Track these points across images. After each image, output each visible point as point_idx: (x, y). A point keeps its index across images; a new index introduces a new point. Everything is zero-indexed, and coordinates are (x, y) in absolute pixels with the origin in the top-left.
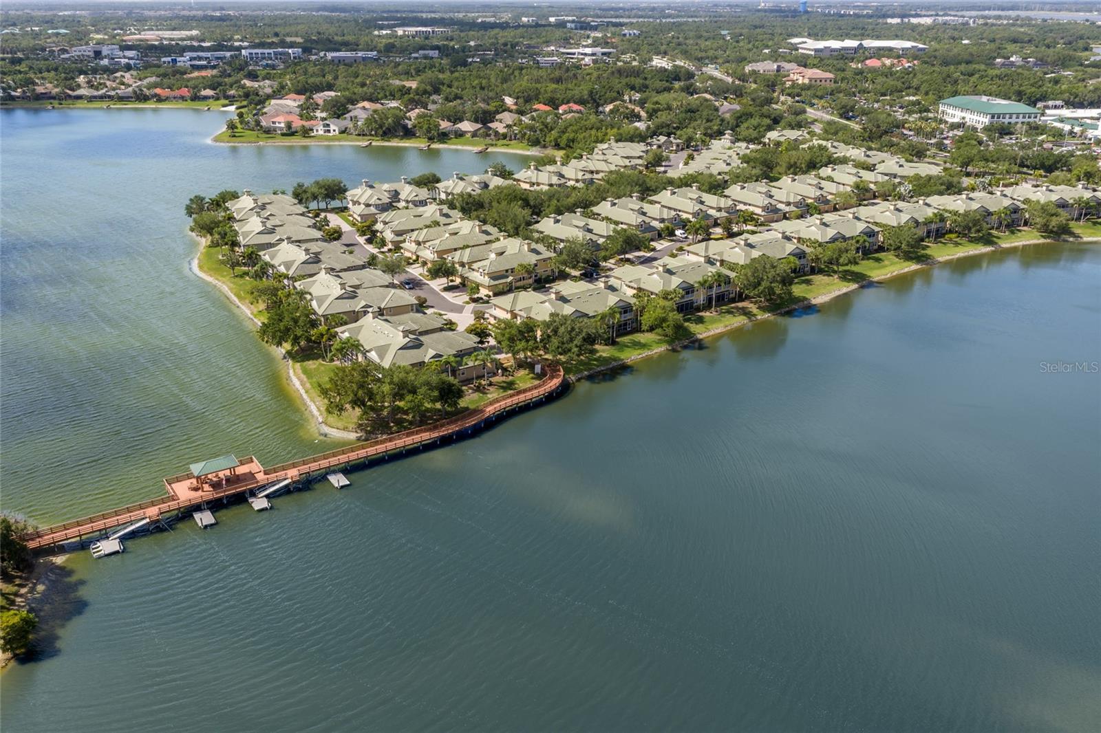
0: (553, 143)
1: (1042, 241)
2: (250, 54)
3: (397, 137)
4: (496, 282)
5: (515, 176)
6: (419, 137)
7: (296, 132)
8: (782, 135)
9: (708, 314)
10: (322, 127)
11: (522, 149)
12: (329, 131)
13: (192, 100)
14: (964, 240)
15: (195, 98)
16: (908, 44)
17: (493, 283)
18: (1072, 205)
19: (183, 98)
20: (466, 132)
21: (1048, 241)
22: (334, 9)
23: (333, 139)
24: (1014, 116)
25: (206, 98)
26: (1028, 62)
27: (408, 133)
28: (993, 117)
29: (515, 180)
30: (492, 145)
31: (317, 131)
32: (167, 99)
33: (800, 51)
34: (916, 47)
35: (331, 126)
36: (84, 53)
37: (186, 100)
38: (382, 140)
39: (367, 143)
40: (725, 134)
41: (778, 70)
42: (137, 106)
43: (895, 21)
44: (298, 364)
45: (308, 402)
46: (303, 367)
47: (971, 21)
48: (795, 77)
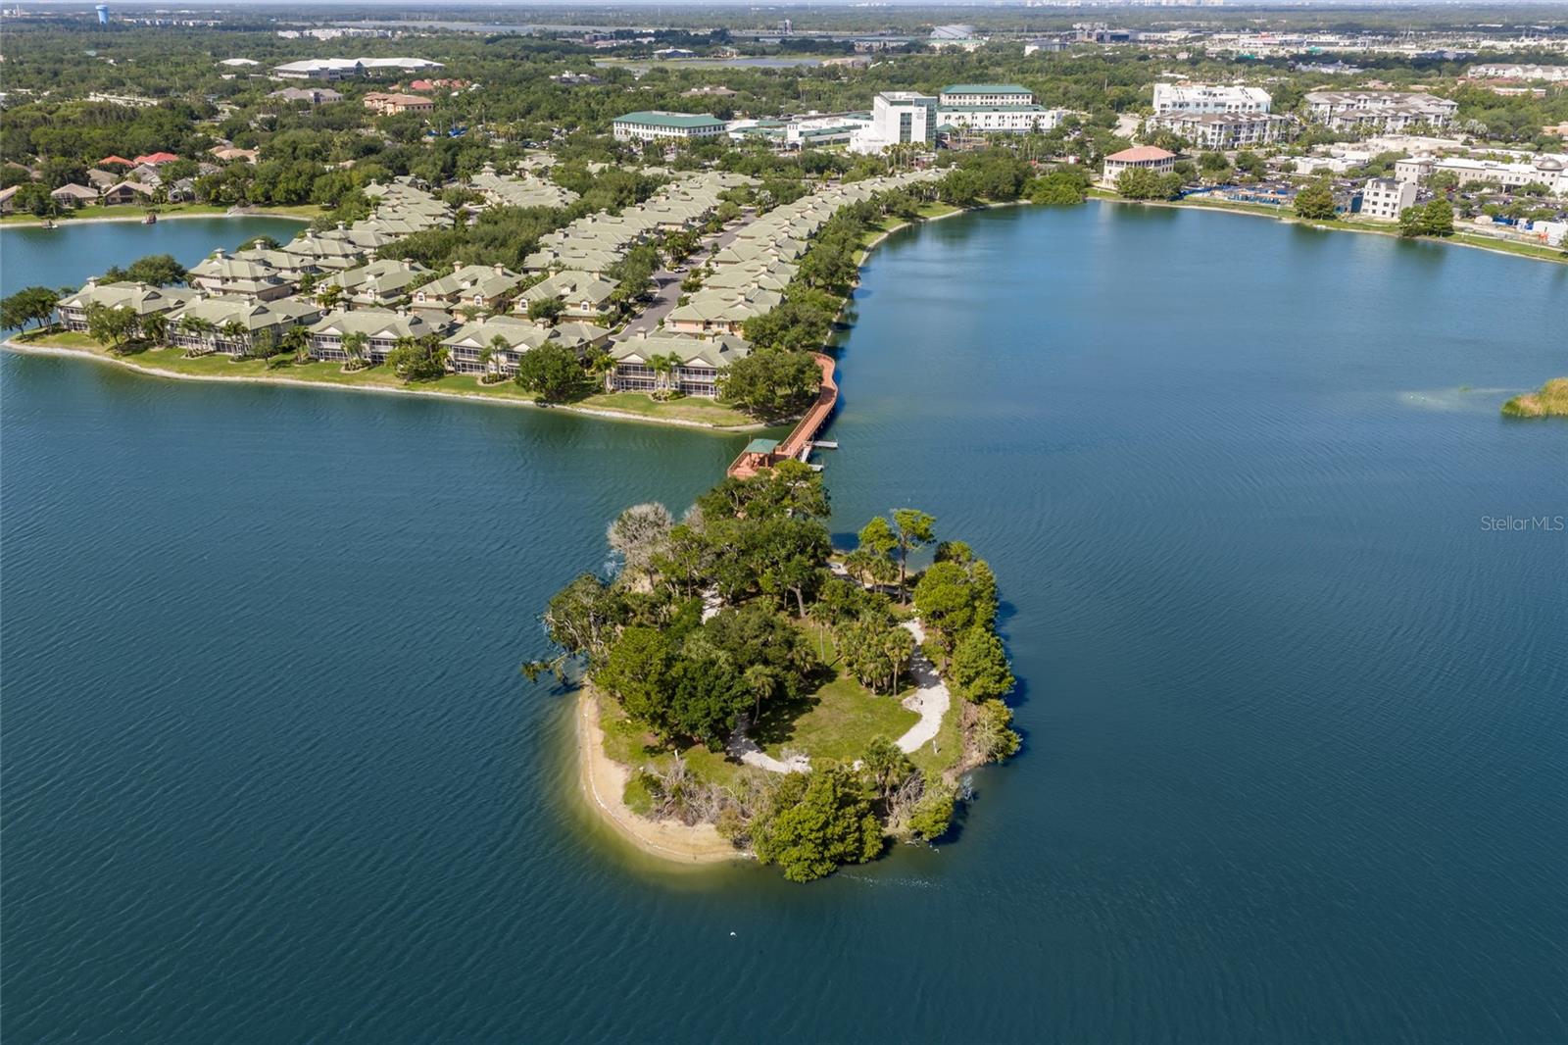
0: (262, 200)
1: (906, 225)
8: (537, 163)
16: (420, 63)
21: (909, 223)
26: (583, 78)
33: (280, 75)
41: (322, 99)
43: (291, 35)
44: (580, 404)
45: (662, 421)
46: (590, 403)
47: (389, 33)
48: (376, 104)
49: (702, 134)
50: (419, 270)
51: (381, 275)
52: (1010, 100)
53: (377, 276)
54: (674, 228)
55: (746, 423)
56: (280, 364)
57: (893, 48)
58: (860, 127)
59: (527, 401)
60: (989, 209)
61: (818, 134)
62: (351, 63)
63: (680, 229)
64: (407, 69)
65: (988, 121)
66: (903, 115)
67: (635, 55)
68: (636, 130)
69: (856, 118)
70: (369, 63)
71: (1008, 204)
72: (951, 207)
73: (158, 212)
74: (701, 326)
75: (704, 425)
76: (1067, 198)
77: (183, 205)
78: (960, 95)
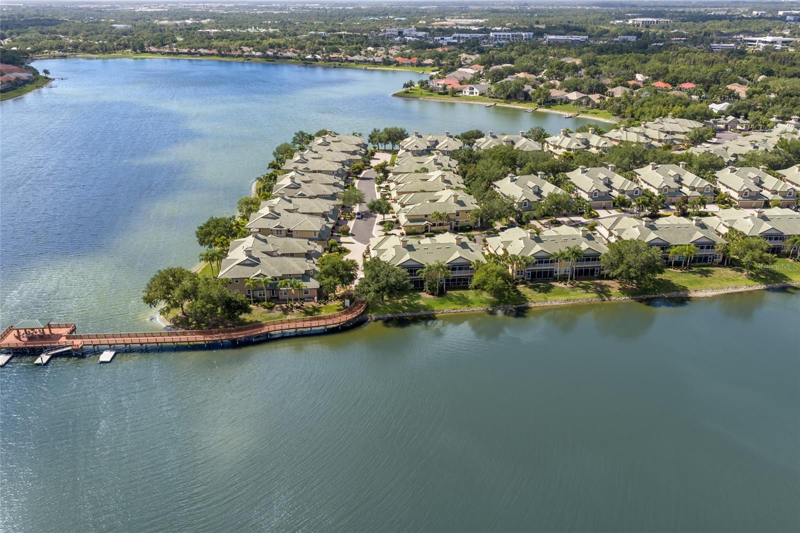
0: (630, 115)
2: (495, 35)
4: (412, 224)
9: (562, 285)
10: (468, 90)
11: (606, 118)
12: (473, 93)
13: (417, 66)
17: (409, 224)
19: (412, 65)
20: (572, 100)
23: (474, 99)
25: (424, 65)
27: (527, 98)
30: (583, 112)
31: (465, 92)
32: (403, 64)
35: (475, 89)
36: (393, 33)
38: (505, 102)
39: (493, 104)
40: (792, 119)
42: (383, 69)
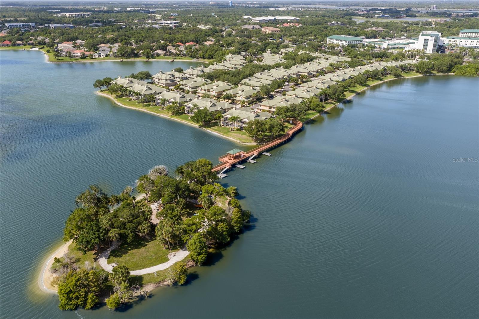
0: (202, 57)
1: (395, 79)
3: (132, 57)
4: (248, 100)
5: (183, 72)
6: (141, 57)
7: (87, 57)
8: (287, 50)
10: (97, 54)
11: (188, 59)
12: (101, 56)
14: (374, 80)
15: (14, 45)
16: (293, 18)
18: (399, 67)
20: (160, 54)
21: (396, 78)
22: (14, 4)
23: (103, 59)
24: (355, 41)
25: (19, 45)
26: (339, 24)
27: (137, 56)
28: (349, 42)
29: (184, 73)
31: (95, 56)
33: (252, 21)
34: (295, 19)
35: (101, 54)
37: (10, 46)
38: (127, 58)
40: (268, 51)
41: (253, 28)
43: (273, 9)
44: (209, 129)
45: (227, 138)
46: (213, 129)
47: (300, 9)
48: (265, 30)
49: (353, 43)
50: (230, 85)
51: (218, 86)
52: (469, 35)
53: (217, 86)
54: (303, 74)
55: (250, 142)
56: (147, 105)
57: (466, 15)
58: (414, 43)
59: (196, 125)
60: (435, 75)
61: (395, 45)
62: (273, 18)
63: (306, 74)
64: (288, 20)
65: (466, 43)
66: (425, 39)
67: (369, 16)
68: (333, 41)
69: (414, 40)
70: (278, 18)
71: (444, 74)
72: (419, 74)
73: (175, 58)
74: (268, 108)
75: (237, 141)
76: (469, 74)
77: (183, 57)
78: (466, 33)
